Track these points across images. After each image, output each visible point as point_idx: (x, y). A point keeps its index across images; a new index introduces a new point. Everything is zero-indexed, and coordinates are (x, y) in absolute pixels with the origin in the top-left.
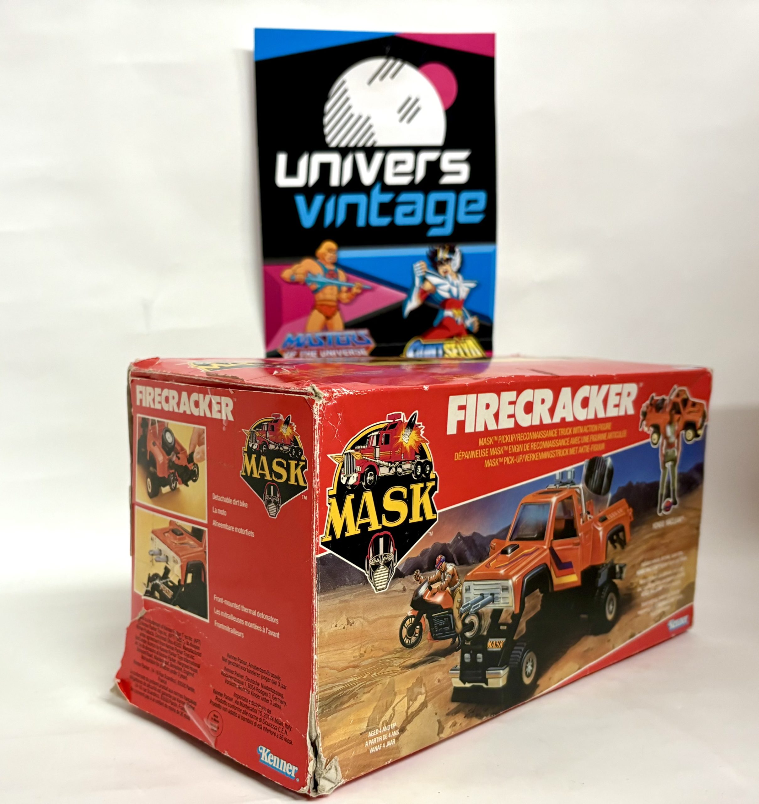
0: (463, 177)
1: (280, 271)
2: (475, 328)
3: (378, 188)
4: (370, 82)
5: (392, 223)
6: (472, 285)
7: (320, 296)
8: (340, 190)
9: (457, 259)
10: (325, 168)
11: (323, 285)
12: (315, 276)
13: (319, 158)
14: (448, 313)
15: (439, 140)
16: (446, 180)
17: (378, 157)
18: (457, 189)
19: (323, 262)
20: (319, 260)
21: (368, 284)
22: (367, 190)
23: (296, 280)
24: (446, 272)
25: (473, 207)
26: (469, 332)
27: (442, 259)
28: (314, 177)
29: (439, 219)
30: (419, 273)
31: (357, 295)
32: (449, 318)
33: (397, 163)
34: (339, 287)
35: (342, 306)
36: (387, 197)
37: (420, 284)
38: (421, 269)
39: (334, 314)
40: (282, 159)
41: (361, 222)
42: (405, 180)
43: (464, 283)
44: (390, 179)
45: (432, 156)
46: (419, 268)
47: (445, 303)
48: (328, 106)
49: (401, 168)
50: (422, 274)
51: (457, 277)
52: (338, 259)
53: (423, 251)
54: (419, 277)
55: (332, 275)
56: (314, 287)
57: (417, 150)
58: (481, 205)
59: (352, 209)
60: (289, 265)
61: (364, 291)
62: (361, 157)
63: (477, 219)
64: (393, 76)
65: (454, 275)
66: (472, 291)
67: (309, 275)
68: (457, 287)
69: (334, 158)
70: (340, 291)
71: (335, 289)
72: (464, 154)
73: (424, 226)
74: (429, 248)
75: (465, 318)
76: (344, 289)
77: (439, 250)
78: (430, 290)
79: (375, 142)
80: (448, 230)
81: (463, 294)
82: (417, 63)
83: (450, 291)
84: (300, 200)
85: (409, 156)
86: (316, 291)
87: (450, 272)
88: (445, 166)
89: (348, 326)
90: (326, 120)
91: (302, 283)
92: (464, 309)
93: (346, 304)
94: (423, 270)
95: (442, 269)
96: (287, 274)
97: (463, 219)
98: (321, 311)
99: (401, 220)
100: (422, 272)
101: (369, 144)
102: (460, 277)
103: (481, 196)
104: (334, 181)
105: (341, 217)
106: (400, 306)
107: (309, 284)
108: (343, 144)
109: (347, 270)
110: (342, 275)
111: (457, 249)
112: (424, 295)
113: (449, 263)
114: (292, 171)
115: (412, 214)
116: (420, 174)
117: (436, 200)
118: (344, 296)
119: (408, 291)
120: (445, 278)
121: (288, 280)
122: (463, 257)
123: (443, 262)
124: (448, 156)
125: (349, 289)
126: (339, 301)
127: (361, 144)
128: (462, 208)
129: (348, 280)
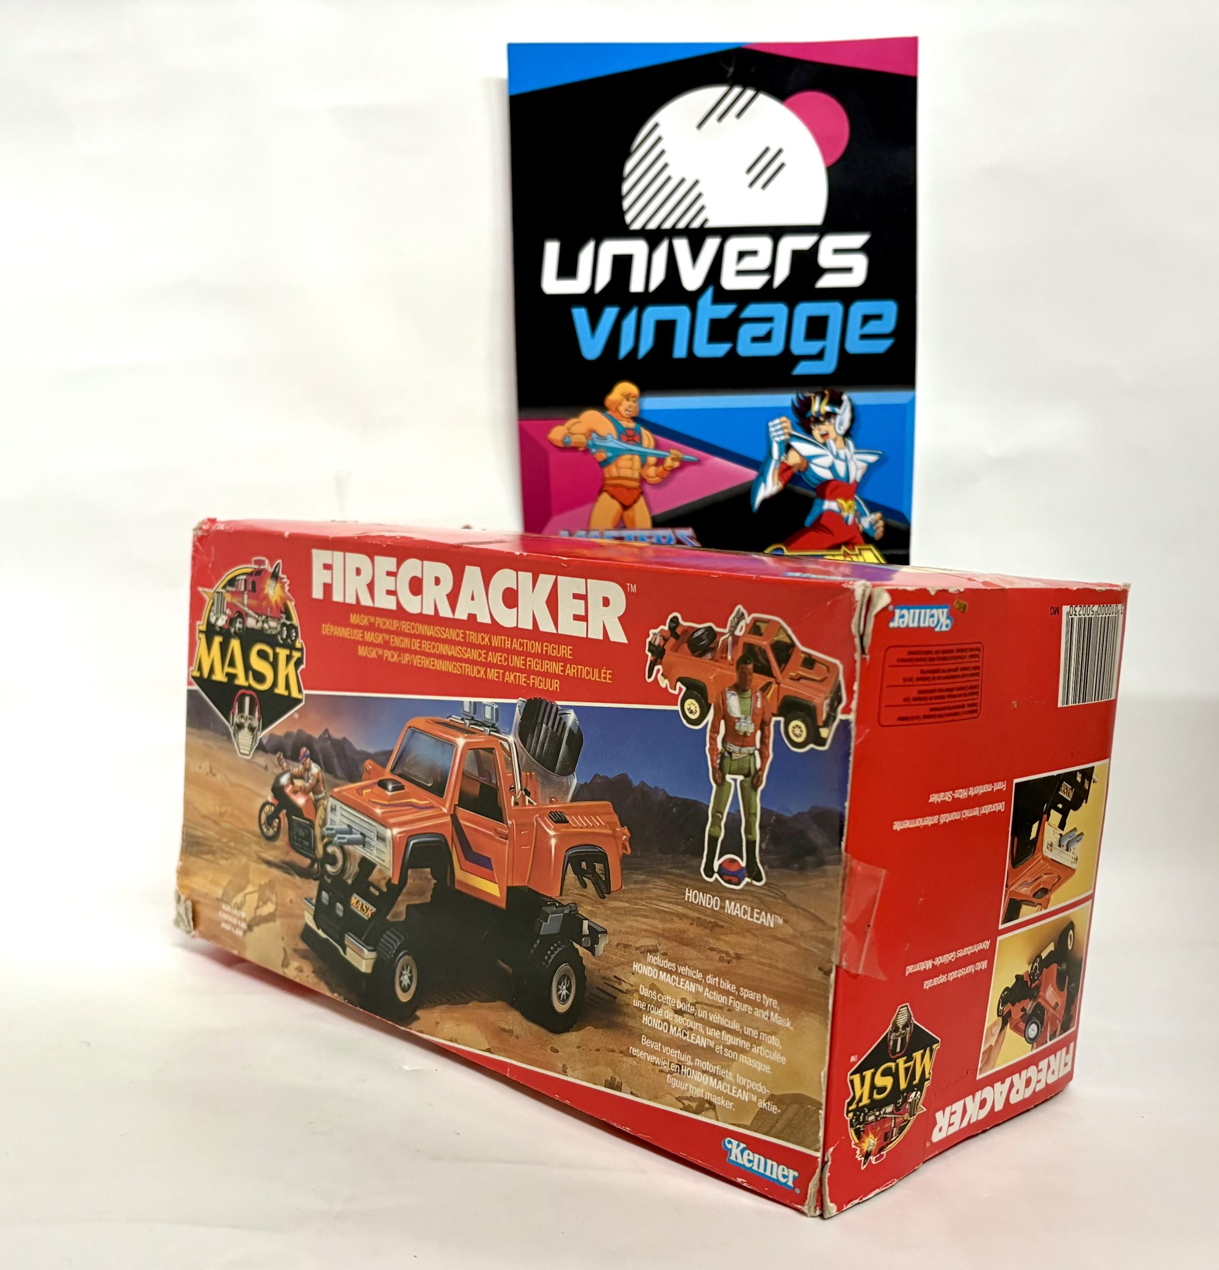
0: (857, 278)
1: (549, 429)
2: (879, 533)
3: (709, 293)
4: (700, 126)
5: (733, 351)
6: (872, 458)
7: (612, 471)
8: (646, 299)
9: (844, 415)
10: (622, 264)
11: (618, 453)
12: (602, 438)
13: (612, 248)
14: (830, 505)
15: (817, 217)
16: (826, 282)
17: (711, 245)
18: (846, 296)
19: (615, 415)
20: (609, 413)
21: (692, 454)
22: (691, 299)
23: (572, 445)
24: (825, 435)
25: (873, 327)
26: (867, 538)
27: (819, 413)
28: (604, 278)
29: (814, 347)
30: (779, 436)
31: (674, 471)
32: (831, 512)
33: (742, 255)
34: (643, 457)
35: (647, 488)
36: (725, 311)
37: (780, 455)
38: (782, 429)
39: (635, 501)
40: (552, 250)
41: (680, 351)
42: (756, 283)
43: (856, 453)
44: (730, 281)
45: (805, 242)
46: (779, 427)
47: (824, 489)
48: (629, 166)
49: (748, 263)
50: (783, 438)
51: (845, 444)
52: (641, 411)
53: (786, 399)
54: (779, 443)
55: (631, 437)
56: (602, 456)
57: (776, 233)
58: (889, 324)
59: (665, 330)
60: (562, 421)
61: (684, 464)
62: (682, 246)
63: (881, 346)
64: (739, 115)
65: (840, 440)
66: (871, 467)
67: (594, 435)
68: (846, 460)
69: (637, 248)
70: (644, 464)
71: (637, 458)
72: (859, 239)
73: (788, 359)
74: (797, 394)
75: (859, 514)
76: (652, 460)
77: (815, 397)
78: (799, 465)
79: (706, 221)
80: (828, 365)
81: (856, 474)
82: (781, 94)
83: (832, 468)
84: (580, 315)
85: (763, 244)
86: (606, 463)
87: (832, 435)
88: (825, 259)
89: (657, 523)
90: (626, 187)
91: (581, 449)
92: (856, 497)
93: (655, 485)
94: (786, 431)
95: (817, 432)
96: (557, 434)
97: (855, 346)
98: (613, 497)
99: (746, 348)
100: (784, 434)
101: (696, 224)
102: (850, 443)
103: (889, 309)
104: (636, 285)
105: (646, 345)
106: (747, 492)
107: (593, 450)
108: (652, 225)
109: (655, 429)
110: (647, 437)
111: (845, 397)
112: (788, 474)
113: (832, 420)
114: (567, 269)
115: (767, 337)
116: (782, 273)
117: (808, 315)
118: (652, 471)
119: (760, 466)
120: (825, 444)
121: (561, 445)
122: (853, 409)
123: (822, 419)
124: (831, 242)
125: (660, 461)
126: (642, 480)
127: (682, 225)
128: (855, 328)
129: (657, 446)
